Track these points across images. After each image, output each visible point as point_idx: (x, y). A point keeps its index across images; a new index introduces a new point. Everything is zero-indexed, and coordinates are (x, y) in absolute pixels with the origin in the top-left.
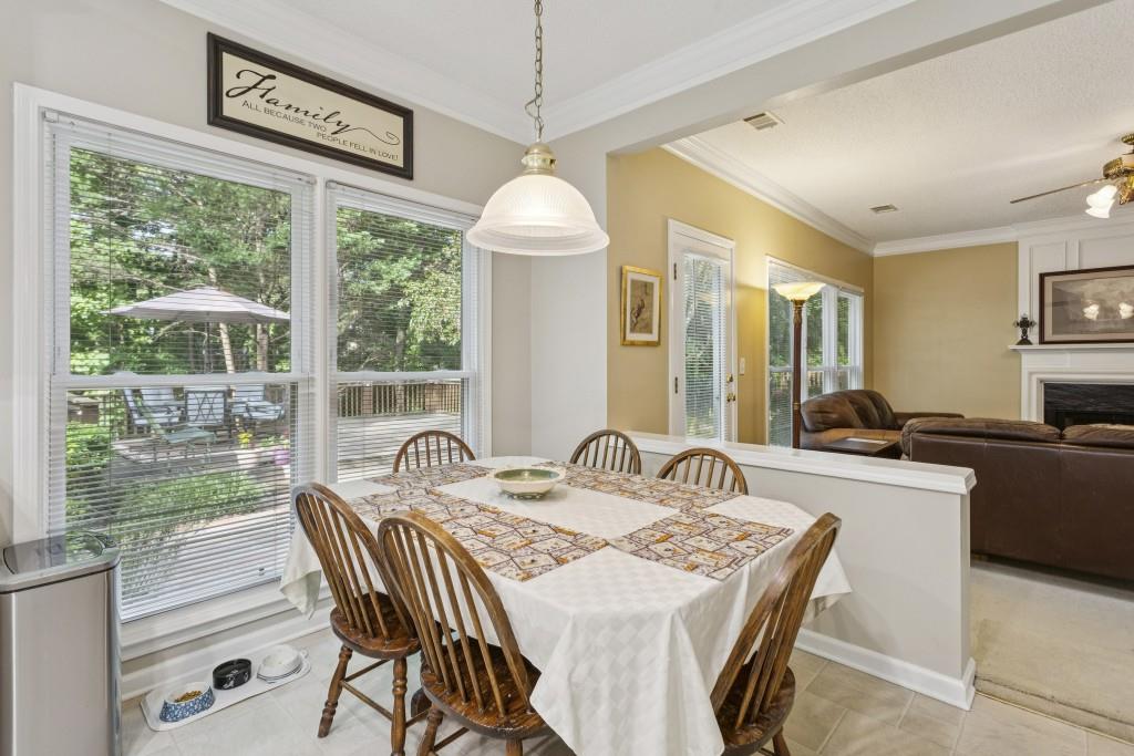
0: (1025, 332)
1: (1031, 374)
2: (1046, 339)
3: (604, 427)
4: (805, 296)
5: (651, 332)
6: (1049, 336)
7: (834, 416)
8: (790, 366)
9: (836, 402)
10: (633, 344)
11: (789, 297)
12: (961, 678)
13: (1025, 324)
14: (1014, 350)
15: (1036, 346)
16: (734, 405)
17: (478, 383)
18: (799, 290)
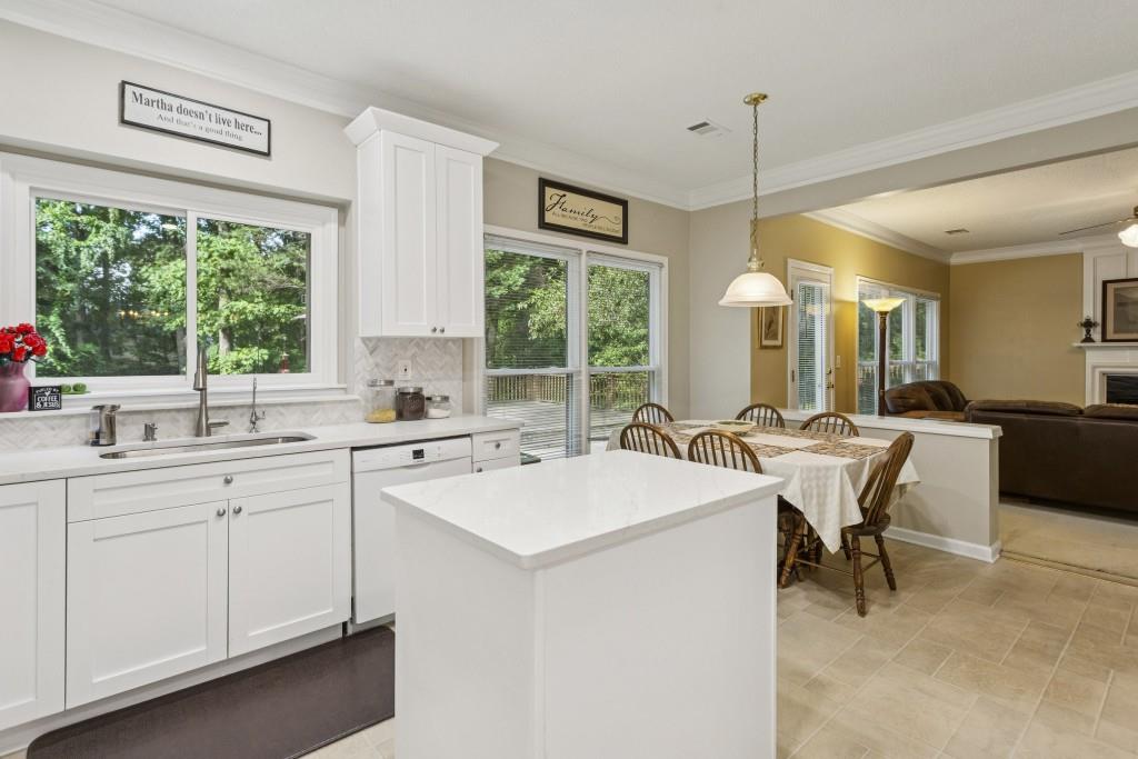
0: (1088, 332)
1: (1094, 368)
2: (1108, 337)
3: (748, 404)
4: (888, 308)
5: (777, 339)
6: (1110, 335)
7: (912, 401)
8: (876, 362)
9: (913, 390)
10: (766, 347)
11: (876, 309)
12: (990, 545)
13: (1088, 324)
14: (1080, 347)
15: (1098, 343)
16: (832, 391)
17: (660, 375)
18: (884, 305)
